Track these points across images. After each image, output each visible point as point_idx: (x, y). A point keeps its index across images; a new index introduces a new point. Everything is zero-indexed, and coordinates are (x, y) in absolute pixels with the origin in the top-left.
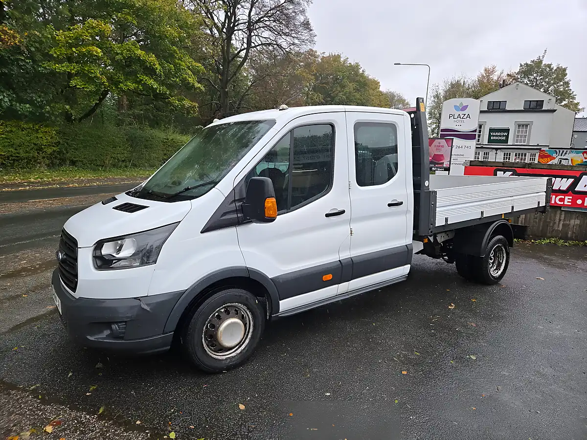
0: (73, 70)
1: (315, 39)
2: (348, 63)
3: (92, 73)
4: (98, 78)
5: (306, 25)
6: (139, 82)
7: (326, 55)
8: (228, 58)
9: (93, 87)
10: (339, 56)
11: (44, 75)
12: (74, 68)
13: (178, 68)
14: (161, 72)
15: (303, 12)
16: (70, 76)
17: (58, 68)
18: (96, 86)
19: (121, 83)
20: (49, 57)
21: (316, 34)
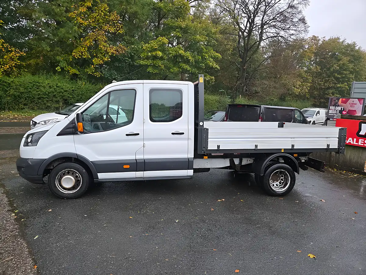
0: (149, 63)
1: (309, 29)
2: (346, 43)
3: (157, 64)
4: (160, 66)
5: (303, 20)
6: (180, 67)
7: (327, 39)
8: (247, 48)
9: (157, 71)
10: (338, 38)
11: (136, 66)
12: (149, 62)
13: (203, 58)
14: (193, 61)
15: (300, 12)
16: (147, 66)
17: (142, 62)
18: (159, 70)
19: (171, 68)
20: (140, 58)
21: (309, 25)
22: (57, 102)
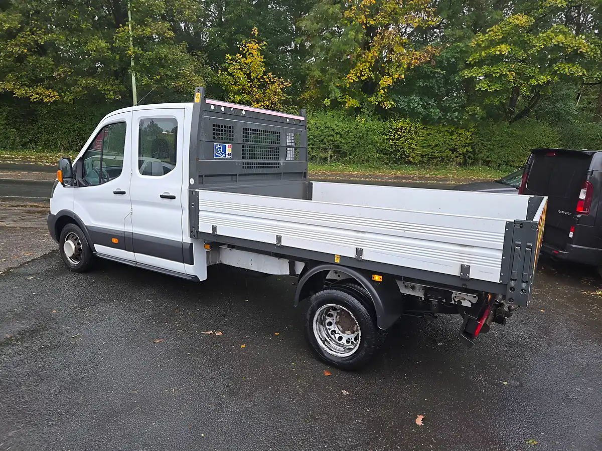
3: (498, 72)
4: (506, 76)
22: (325, 150)
